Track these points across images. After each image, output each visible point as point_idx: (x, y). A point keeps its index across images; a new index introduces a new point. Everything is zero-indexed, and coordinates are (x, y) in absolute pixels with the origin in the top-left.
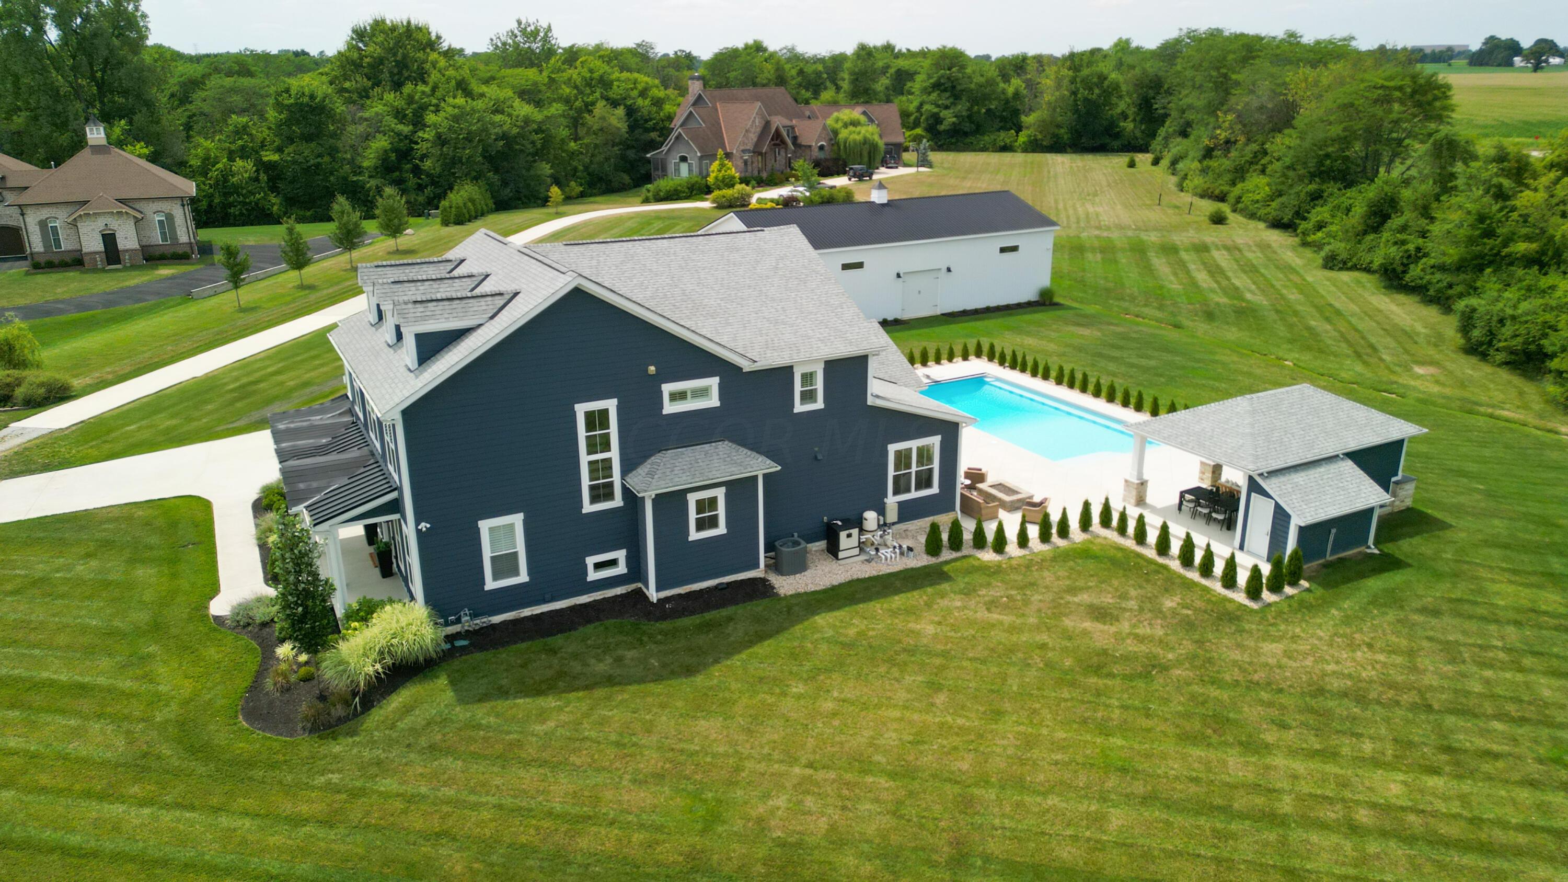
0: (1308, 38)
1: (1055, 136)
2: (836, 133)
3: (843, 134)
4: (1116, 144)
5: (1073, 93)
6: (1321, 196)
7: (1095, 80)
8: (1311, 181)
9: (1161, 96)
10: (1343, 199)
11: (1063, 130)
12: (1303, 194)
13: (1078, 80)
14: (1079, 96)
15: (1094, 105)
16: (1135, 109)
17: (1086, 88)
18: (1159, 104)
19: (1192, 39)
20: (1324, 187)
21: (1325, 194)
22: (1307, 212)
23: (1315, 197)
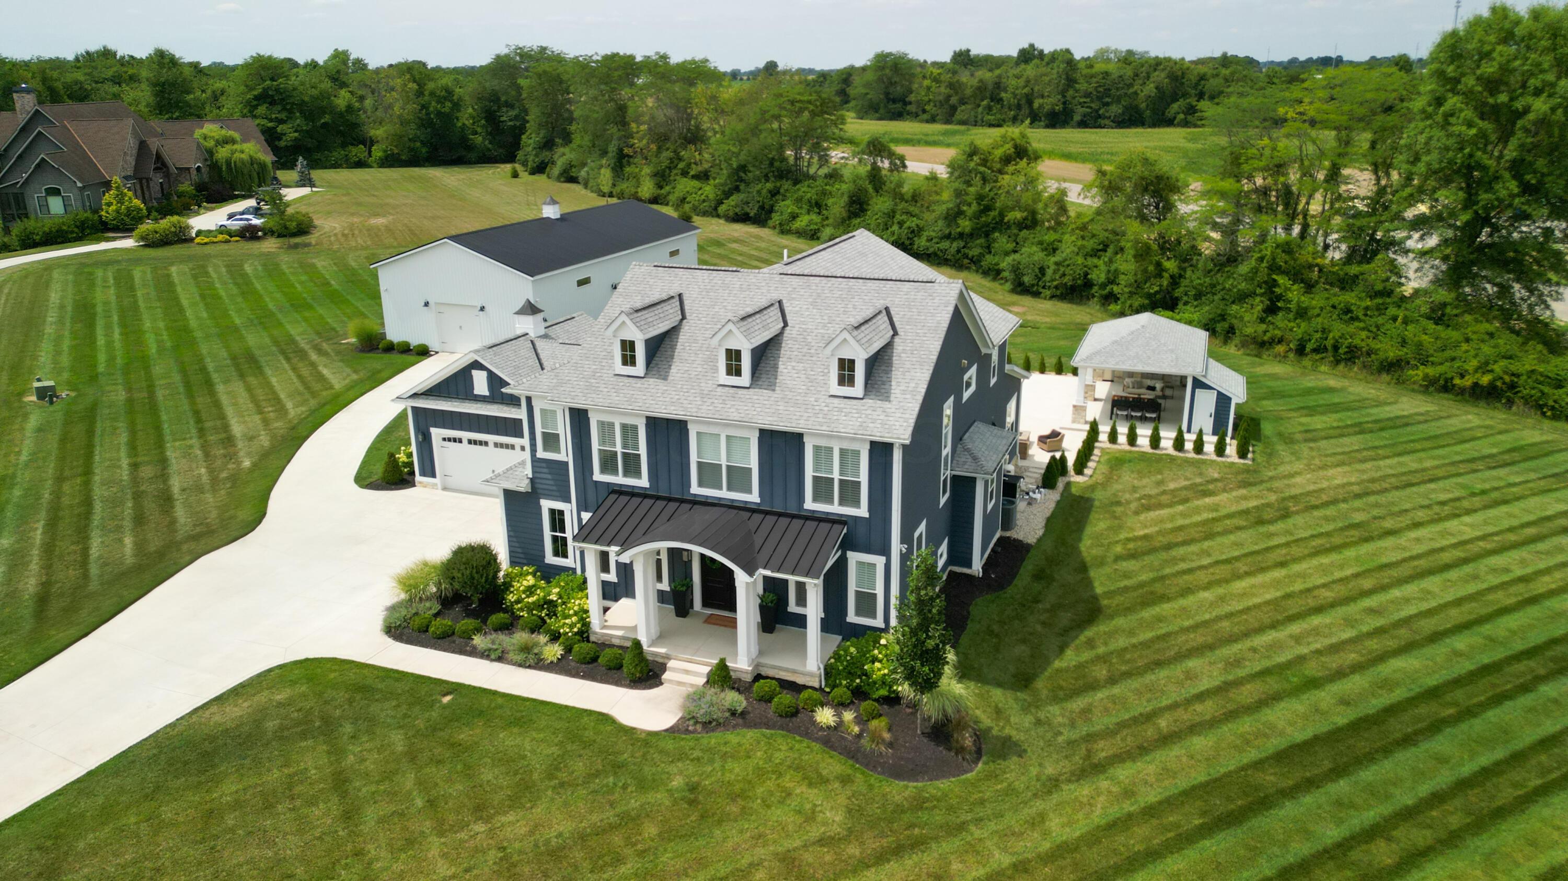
0: (676, 58)
1: (411, 150)
2: (210, 152)
3: (222, 153)
4: (473, 156)
5: (423, 107)
6: (778, 192)
7: (443, 93)
8: (767, 180)
9: (504, 109)
10: (801, 193)
11: (418, 144)
12: (764, 191)
13: (427, 93)
14: (431, 109)
15: (447, 119)
16: (483, 122)
17: (438, 102)
18: (507, 117)
19: (521, 56)
20: (778, 184)
21: (782, 191)
22: (772, 206)
23: (774, 193)
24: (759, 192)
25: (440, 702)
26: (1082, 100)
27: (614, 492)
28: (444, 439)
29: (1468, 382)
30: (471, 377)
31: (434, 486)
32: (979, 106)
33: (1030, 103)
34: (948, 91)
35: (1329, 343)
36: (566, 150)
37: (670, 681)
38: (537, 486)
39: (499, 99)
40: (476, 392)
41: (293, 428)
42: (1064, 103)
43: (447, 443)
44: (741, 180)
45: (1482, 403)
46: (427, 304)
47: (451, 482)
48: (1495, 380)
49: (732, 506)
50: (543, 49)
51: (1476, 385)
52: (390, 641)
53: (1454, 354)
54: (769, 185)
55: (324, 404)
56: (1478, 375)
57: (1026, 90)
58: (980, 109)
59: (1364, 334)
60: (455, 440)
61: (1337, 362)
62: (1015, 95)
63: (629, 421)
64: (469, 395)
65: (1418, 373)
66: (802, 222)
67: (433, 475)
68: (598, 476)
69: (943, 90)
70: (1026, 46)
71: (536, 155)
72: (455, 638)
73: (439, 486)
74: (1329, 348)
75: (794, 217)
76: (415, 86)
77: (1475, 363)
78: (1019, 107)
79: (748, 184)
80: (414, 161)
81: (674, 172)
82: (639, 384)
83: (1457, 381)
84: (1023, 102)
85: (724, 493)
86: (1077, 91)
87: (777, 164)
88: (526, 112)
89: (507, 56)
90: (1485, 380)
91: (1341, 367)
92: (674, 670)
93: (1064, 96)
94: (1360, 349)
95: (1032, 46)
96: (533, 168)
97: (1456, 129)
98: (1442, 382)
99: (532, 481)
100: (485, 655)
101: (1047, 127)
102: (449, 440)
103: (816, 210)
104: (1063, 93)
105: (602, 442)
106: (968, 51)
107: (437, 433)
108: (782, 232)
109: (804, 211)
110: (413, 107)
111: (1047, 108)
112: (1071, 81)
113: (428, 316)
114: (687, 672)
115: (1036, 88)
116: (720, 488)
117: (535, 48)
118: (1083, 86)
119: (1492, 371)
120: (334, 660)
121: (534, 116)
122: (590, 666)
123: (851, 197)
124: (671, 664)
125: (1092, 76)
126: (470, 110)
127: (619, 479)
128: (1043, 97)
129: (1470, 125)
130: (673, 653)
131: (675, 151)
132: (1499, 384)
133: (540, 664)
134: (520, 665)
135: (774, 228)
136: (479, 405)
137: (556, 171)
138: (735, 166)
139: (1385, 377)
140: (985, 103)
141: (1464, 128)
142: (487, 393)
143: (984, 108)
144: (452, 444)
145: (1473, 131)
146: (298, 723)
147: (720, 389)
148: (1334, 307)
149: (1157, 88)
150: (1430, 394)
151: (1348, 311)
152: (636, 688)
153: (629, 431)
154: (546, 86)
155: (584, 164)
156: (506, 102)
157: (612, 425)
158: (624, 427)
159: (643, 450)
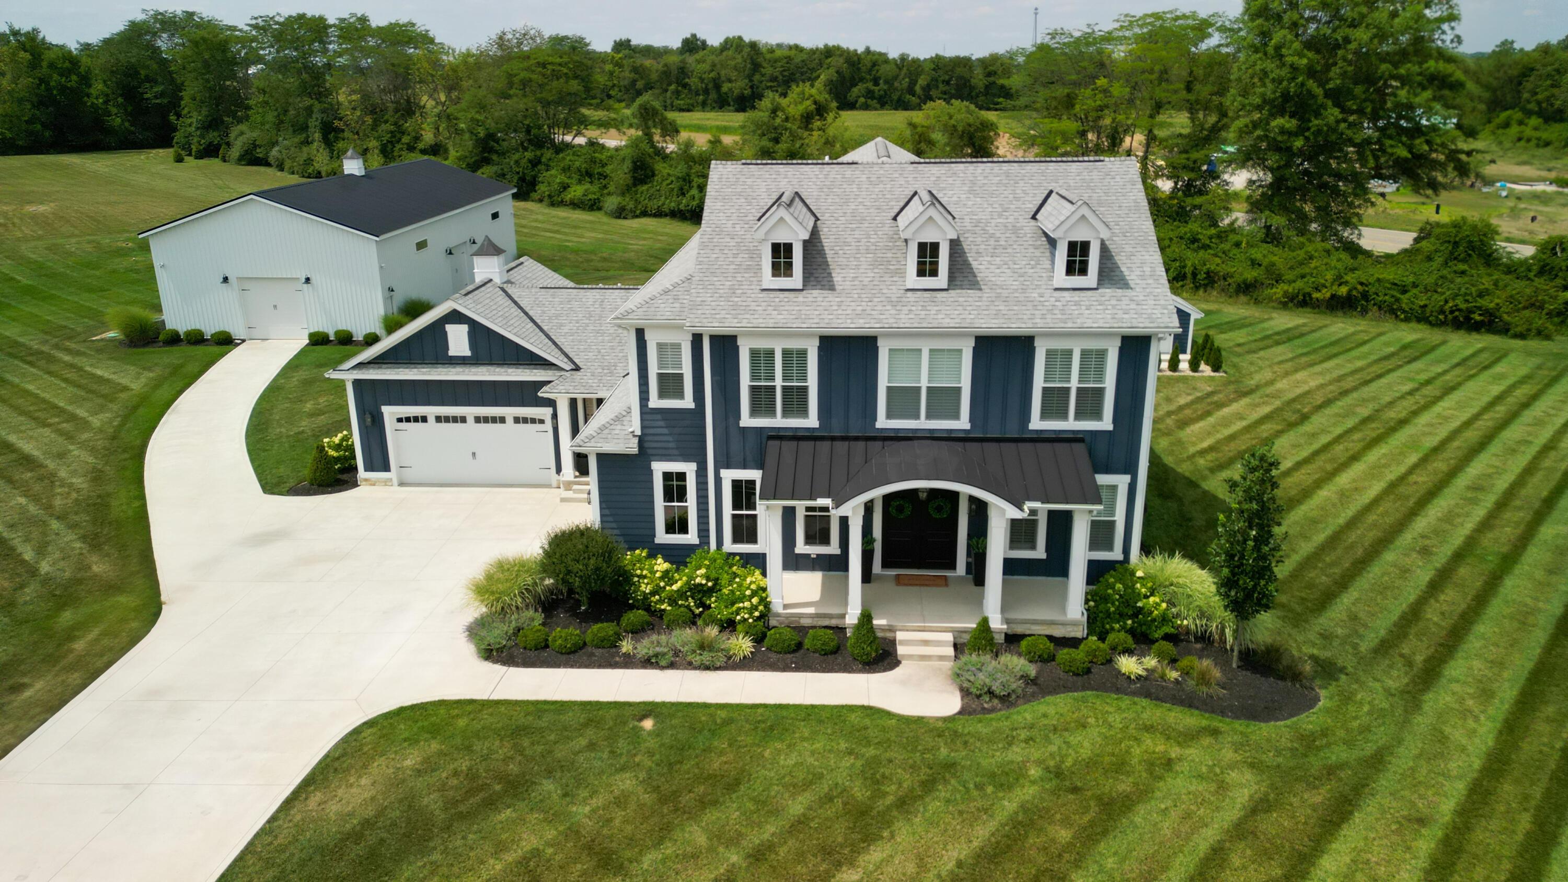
5: (41, 80)
6: (539, 162)
7: (67, 64)
8: (525, 149)
9: (148, 85)
10: (567, 162)
11: (39, 127)
12: (525, 160)
13: (44, 64)
14: (53, 84)
15: (77, 95)
16: (120, 100)
17: (62, 75)
18: (151, 93)
19: (163, 22)
20: (538, 153)
21: (543, 160)
22: (535, 178)
23: (535, 163)
24: (517, 162)
25: (642, 729)
26: (769, 84)
27: (771, 438)
28: (400, 420)
29: (1326, 294)
30: (445, 334)
31: (387, 482)
32: (666, 91)
33: (718, 87)
34: (632, 75)
35: (1189, 270)
36: (243, 127)
37: (910, 657)
38: (646, 445)
39: (137, 73)
40: (451, 353)
41: (114, 438)
42: (752, 87)
43: (404, 425)
44: (491, 150)
45: (1340, 314)
46: (226, 280)
47: (409, 475)
48: (1350, 291)
49: (933, 437)
50: (190, 15)
51: (1333, 296)
52: (499, 669)
53: (1303, 271)
54: (528, 155)
55: (135, 408)
56: (1335, 287)
57: (712, 75)
58: (669, 94)
59: (1218, 260)
60: (416, 419)
61: (1197, 288)
62: (702, 80)
63: (794, 344)
64: (442, 358)
65: (1279, 291)
66: (577, 191)
67: (387, 468)
68: (747, 420)
69: (627, 74)
70: (689, 36)
71: (202, 136)
72: (589, 649)
73: (395, 481)
74: (1189, 275)
75: (565, 187)
76: (27, 56)
77: (1329, 276)
78: (706, 91)
79: (502, 154)
80: (35, 146)
81: (398, 146)
82: (800, 297)
83: (1316, 295)
84: (711, 86)
85: (923, 423)
86: (763, 75)
87: (534, 131)
88: (180, 88)
89: (144, 22)
90: (1343, 290)
91: (1201, 292)
92: (906, 643)
93: (751, 81)
94: (1216, 273)
95: (694, 36)
96: (199, 151)
97: (1289, 60)
98: (1301, 297)
99: (641, 440)
100: (648, 663)
101: (737, 111)
102: (408, 420)
103: (587, 179)
104: (750, 77)
105: (754, 376)
106: (629, 41)
107: (390, 412)
108: (553, 204)
109: (574, 181)
110: (26, 81)
111: (736, 92)
112: (756, 67)
113: (229, 294)
114: (926, 643)
115: (723, 73)
116: (917, 417)
117: (179, 12)
118: (768, 70)
119: (1346, 283)
120: (442, 703)
121: (191, 90)
122: (797, 655)
123: (634, 163)
124: (900, 636)
125: (776, 61)
126: (100, 86)
127: (779, 421)
128: (730, 81)
129: (1301, 55)
130: (897, 623)
131: (395, 124)
132: (1354, 293)
133: (733, 664)
134: (707, 668)
135: (541, 201)
136: (459, 369)
137: (235, 152)
138: (482, 135)
139: (1243, 298)
140: (673, 87)
141: (1296, 58)
142: (467, 353)
143: (673, 93)
144: (412, 425)
145: (1305, 61)
146: (470, 792)
147: (909, 294)
148: (1181, 238)
149: (837, 72)
150: (1290, 309)
151: (1194, 240)
152: (874, 671)
153: (794, 359)
154: (207, 56)
155: (274, 144)
156: (147, 76)
157: (770, 354)
158: (786, 353)
159: (812, 382)
